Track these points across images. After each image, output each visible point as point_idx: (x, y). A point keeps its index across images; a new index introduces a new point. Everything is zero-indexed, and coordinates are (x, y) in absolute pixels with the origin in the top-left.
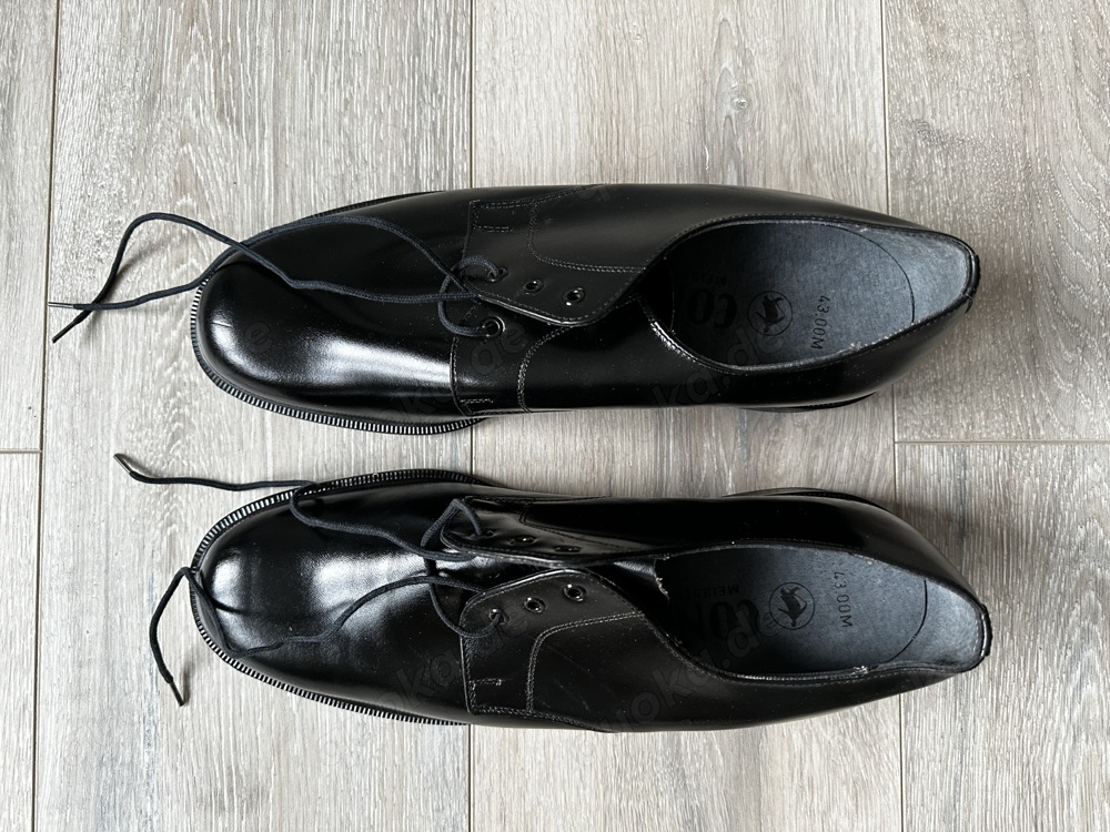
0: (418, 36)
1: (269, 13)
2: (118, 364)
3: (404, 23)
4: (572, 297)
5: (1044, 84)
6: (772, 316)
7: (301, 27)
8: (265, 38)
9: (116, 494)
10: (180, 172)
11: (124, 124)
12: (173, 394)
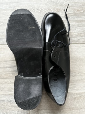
0: (76, 37)
1: (79, 20)
2: (37, 3)
3: (78, 35)
4: (55, 56)
5: (71, 111)
6: (55, 80)
7: (77, 23)
8: (75, 19)
9: (22, 3)
10: (59, 10)
11: (65, 3)
12: (33, 10)
